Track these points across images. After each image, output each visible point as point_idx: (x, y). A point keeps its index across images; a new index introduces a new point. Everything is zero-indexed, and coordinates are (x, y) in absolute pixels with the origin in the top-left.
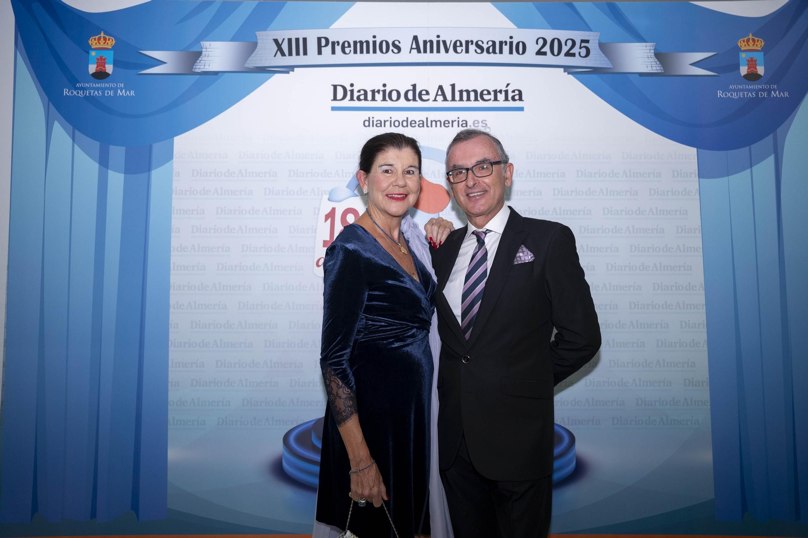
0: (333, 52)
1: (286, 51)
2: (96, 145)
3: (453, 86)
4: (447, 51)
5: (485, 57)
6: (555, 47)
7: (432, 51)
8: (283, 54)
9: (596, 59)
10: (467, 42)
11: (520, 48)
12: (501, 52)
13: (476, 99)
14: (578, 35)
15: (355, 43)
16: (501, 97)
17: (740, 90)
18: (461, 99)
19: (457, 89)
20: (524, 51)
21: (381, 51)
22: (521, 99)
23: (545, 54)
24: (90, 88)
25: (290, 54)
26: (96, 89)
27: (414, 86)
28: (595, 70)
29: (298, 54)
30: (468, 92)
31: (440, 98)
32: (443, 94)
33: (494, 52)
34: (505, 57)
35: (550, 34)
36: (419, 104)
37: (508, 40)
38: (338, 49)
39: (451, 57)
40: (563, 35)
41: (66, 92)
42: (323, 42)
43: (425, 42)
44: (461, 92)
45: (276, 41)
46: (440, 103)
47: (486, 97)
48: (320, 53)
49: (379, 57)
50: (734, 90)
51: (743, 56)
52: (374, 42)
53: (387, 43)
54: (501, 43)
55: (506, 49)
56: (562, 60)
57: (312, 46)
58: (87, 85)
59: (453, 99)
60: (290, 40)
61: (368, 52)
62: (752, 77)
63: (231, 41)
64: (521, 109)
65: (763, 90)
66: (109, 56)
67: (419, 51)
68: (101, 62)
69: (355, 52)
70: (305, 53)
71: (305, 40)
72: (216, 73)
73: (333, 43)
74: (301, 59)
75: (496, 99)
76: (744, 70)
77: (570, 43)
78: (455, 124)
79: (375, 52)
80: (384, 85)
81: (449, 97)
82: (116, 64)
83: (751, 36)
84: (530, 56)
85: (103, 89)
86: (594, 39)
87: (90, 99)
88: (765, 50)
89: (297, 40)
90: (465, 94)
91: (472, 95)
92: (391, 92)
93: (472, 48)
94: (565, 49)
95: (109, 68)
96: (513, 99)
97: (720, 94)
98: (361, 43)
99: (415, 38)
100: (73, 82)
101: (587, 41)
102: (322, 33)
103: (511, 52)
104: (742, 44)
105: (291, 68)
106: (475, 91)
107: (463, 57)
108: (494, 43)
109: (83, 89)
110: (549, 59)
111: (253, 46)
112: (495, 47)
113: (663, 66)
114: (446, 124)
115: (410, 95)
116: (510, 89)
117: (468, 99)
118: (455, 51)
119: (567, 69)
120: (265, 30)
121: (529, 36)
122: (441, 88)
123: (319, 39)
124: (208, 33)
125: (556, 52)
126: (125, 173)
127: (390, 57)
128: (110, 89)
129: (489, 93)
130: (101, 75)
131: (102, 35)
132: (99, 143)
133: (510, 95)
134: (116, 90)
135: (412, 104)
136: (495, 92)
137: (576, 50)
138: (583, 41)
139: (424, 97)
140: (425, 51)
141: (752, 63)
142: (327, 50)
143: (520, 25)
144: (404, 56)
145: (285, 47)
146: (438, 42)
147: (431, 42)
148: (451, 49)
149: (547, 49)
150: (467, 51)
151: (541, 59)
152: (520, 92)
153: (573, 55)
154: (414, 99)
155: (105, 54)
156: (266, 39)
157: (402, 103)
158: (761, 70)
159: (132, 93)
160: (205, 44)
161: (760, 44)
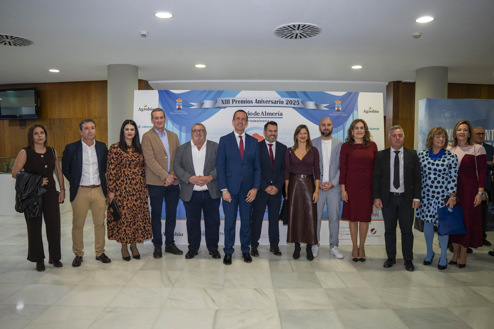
0: (236, 103)
1: (225, 103)
2: (178, 126)
3: (265, 112)
4: (264, 103)
5: (273, 105)
6: (291, 102)
7: (260, 103)
8: (224, 104)
9: (301, 106)
10: (269, 101)
11: (282, 102)
12: (277, 103)
13: (271, 115)
14: (296, 99)
15: (241, 101)
16: (277, 115)
17: (336, 114)
18: (267, 115)
19: (266, 113)
20: (283, 103)
21: (248, 103)
22: (282, 115)
23: (288, 104)
24: (177, 112)
25: (226, 104)
26: (178, 112)
27: (256, 112)
28: (300, 108)
29: (227, 104)
30: (269, 113)
31: (262, 115)
32: (263, 114)
33: (276, 103)
34: (278, 105)
35: (289, 99)
36: (257, 116)
37: (279, 100)
38: (237, 102)
39: (265, 104)
40: (293, 99)
41: (171, 113)
42: (234, 101)
43: (259, 101)
44: (267, 113)
45: (222, 100)
46: (262, 116)
47: (273, 115)
48: (233, 103)
49: (247, 105)
50: (334, 114)
51: (336, 105)
52: (246, 101)
53: (249, 101)
54: (277, 101)
55: (279, 103)
56: (292, 106)
57: (231, 102)
58: (176, 111)
59: (266, 115)
60: (225, 100)
61: (245, 103)
62: (338, 110)
63: (211, 100)
64: (282, 118)
65: (340, 114)
66: (182, 104)
67: (257, 103)
68: (179, 105)
69: (241, 103)
70: (229, 103)
71: (229, 100)
72: (207, 108)
73: (236, 101)
74: (228, 105)
75: (276, 115)
76: (336, 109)
77: (294, 101)
78: (266, 121)
79: (246, 103)
80: (249, 112)
81: (264, 115)
82: (183, 106)
83: (338, 100)
84: (284, 105)
85: (180, 112)
86: (300, 100)
87: (176, 115)
88: (341, 104)
89: (227, 100)
90: (268, 114)
91: (270, 114)
92: (250, 113)
93: (270, 102)
94: (293, 103)
95: (181, 107)
96: (280, 115)
97: (330, 114)
98: (243, 101)
99: (256, 100)
100: (173, 111)
101: (299, 101)
102: (233, 98)
103: (280, 104)
104: (336, 102)
105: (225, 107)
106: (271, 113)
107: (268, 105)
108: (276, 101)
109: (175, 112)
110: (289, 105)
111: (217, 101)
112: (276, 102)
113: (316, 107)
114: (264, 121)
115: (255, 114)
116: (279, 113)
117: (269, 115)
118: (266, 103)
119: (294, 108)
120: (219, 98)
121: (284, 100)
122: (262, 112)
123: (233, 100)
124: (205, 99)
125: (291, 104)
126: (186, 133)
127: (250, 105)
128: (181, 112)
129: (274, 114)
130: (179, 109)
131: (179, 99)
132: (179, 126)
133: (279, 114)
134: (183, 112)
135: (255, 116)
136: (276, 113)
137: (296, 103)
138: (297, 101)
139: (258, 115)
140: (259, 103)
141: (338, 107)
142: (234, 103)
143: (282, 97)
144: (254, 104)
145: (224, 102)
146: (262, 101)
147: (260, 101)
148: (265, 103)
149: (289, 103)
150: (269, 103)
151: (287, 105)
152: (282, 113)
153: (295, 104)
154: (256, 115)
155: (180, 103)
156: (219, 100)
157: (253, 116)
158: (340, 109)
159: (187, 113)
160: (205, 101)
161: (340, 102)
